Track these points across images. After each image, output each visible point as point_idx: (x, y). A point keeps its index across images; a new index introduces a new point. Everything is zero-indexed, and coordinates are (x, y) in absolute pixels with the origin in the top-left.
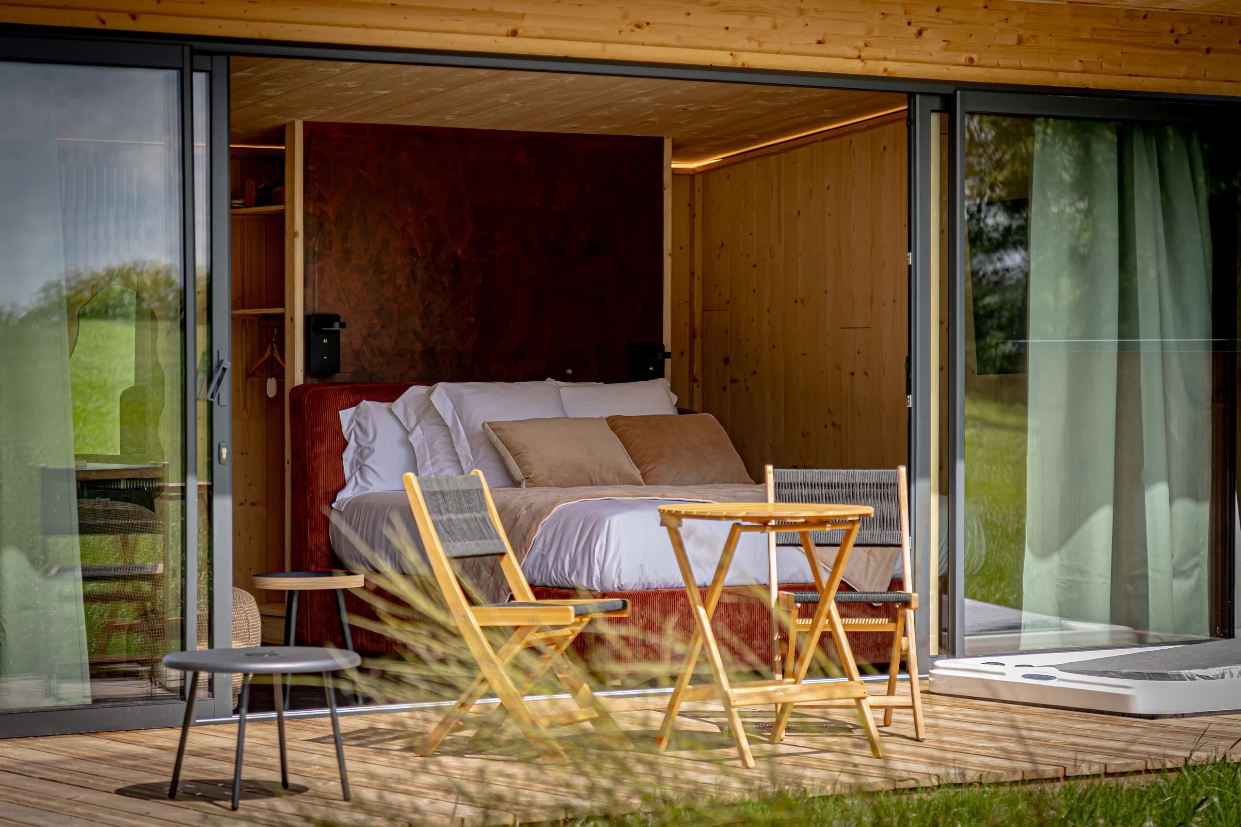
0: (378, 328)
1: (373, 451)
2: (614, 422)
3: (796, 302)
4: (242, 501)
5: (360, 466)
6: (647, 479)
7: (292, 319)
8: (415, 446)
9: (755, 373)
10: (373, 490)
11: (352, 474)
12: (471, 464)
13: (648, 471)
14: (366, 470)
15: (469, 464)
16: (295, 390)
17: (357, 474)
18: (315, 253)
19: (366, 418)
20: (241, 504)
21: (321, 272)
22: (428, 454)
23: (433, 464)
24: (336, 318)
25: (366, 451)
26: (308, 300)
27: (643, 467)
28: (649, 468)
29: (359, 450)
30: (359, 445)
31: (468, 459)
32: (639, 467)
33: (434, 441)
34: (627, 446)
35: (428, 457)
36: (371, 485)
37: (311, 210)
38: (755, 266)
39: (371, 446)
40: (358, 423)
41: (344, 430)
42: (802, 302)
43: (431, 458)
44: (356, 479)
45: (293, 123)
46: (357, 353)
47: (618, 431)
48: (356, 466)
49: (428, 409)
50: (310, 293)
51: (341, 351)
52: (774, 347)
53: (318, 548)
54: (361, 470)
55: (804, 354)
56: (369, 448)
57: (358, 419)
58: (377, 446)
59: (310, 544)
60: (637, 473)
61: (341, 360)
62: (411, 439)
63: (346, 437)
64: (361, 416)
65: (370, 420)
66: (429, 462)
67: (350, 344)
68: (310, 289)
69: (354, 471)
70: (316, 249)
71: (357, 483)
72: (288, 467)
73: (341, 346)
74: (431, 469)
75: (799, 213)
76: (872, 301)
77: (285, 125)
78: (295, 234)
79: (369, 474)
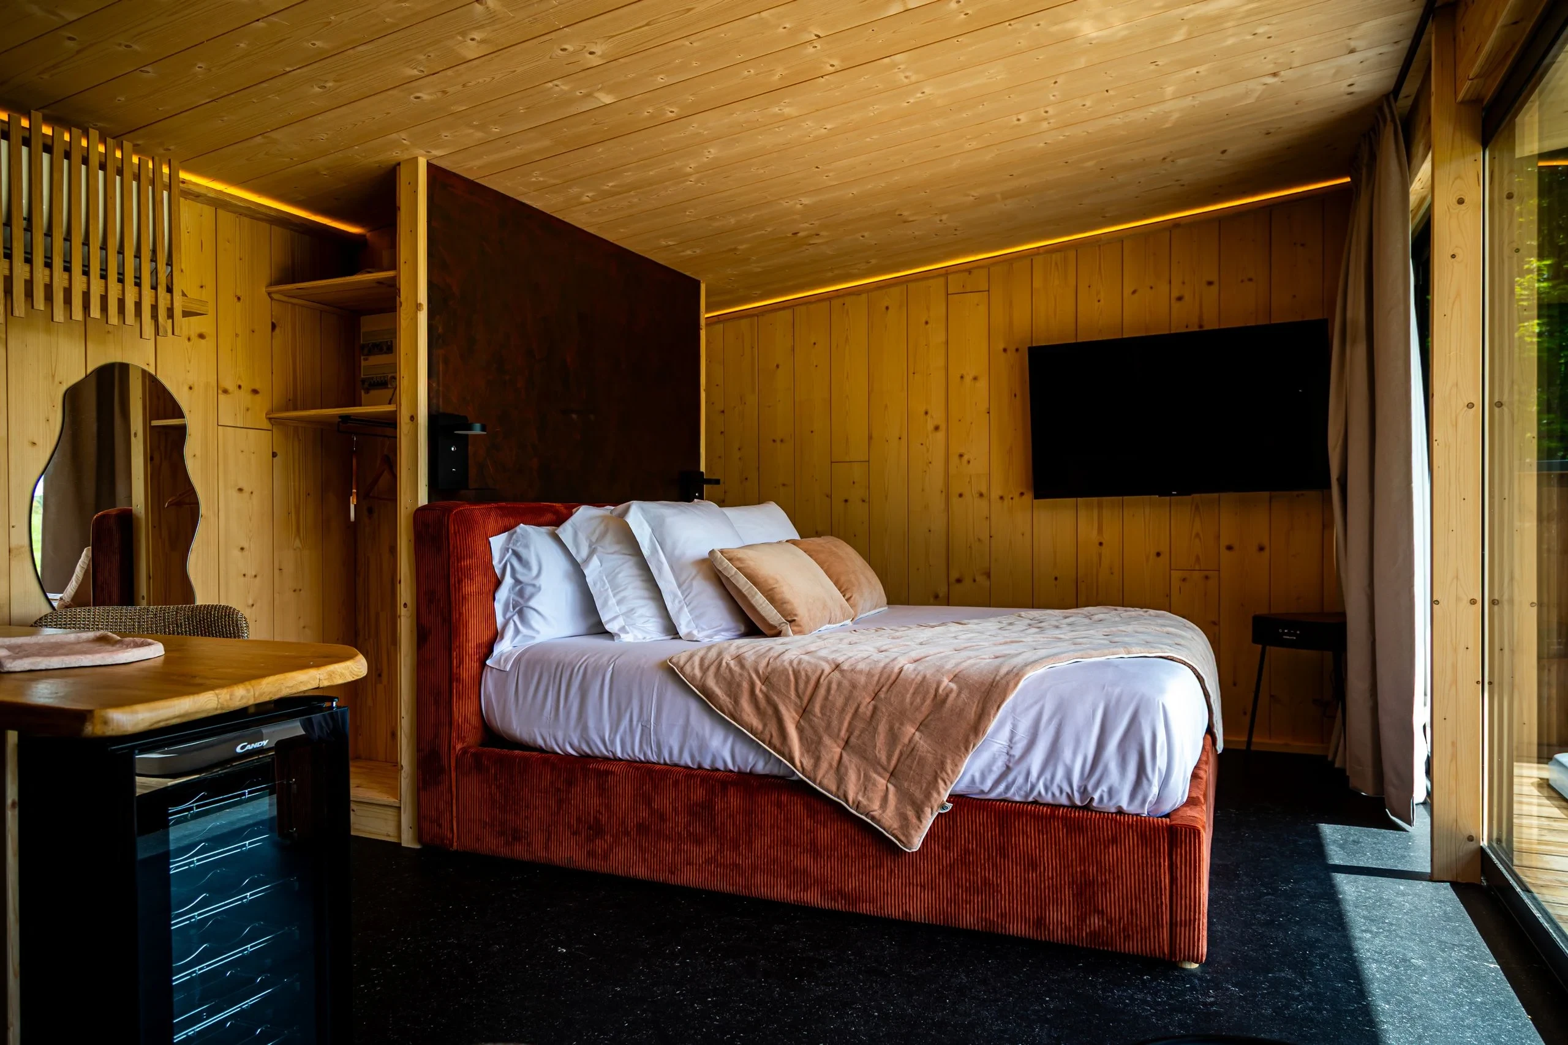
1: (539, 589)
3: (773, 441)
5: (520, 609)
8: (589, 580)
10: (539, 639)
11: (507, 619)
12: (680, 602)
14: (530, 613)
15: (677, 602)
16: (427, 511)
17: (516, 618)
19: (527, 546)
22: (610, 590)
23: (619, 603)
25: (529, 590)
29: (518, 588)
30: (517, 582)
31: (675, 596)
33: (618, 573)
35: (611, 594)
36: (538, 632)
39: (536, 582)
40: (516, 554)
41: (495, 562)
42: (782, 441)
43: (614, 596)
44: (515, 626)
45: (414, 161)
46: (481, 467)
48: (514, 608)
49: (605, 534)
52: (746, 479)
53: (466, 722)
54: (521, 613)
55: (784, 485)
56: (534, 586)
57: (515, 548)
58: (542, 581)
59: (456, 715)
62: (585, 573)
63: (498, 571)
64: (519, 544)
65: (532, 548)
66: (613, 601)
67: (475, 454)
69: (510, 616)
71: (517, 631)
74: (617, 608)
75: (778, 366)
76: (870, 438)
77: (399, 164)
78: (418, 307)
79: (534, 619)
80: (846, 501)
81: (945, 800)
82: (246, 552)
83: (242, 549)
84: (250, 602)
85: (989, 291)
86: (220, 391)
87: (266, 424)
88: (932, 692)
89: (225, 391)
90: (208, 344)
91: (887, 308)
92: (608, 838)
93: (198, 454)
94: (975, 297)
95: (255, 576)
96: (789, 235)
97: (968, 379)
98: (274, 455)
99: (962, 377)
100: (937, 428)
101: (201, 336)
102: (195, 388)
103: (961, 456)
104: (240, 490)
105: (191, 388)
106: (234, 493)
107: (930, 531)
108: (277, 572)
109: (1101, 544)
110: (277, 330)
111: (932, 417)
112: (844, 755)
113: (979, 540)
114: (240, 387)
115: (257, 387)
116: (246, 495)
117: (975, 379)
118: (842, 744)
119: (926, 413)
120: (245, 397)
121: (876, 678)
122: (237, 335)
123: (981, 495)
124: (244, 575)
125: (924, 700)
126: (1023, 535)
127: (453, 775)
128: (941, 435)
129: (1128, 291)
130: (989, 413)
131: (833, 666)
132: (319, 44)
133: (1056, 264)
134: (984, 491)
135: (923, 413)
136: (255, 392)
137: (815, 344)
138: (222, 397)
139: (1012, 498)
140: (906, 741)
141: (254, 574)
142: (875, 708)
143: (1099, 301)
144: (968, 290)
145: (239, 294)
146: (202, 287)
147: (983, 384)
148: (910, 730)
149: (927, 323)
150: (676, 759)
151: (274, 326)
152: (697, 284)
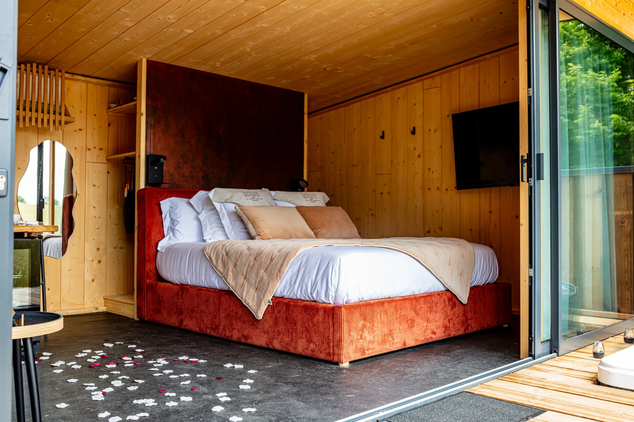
0: (182, 164)
1: (179, 222)
2: (299, 209)
3: (353, 165)
4: (115, 246)
5: (172, 229)
6: (317, 235)
7: (139, 156)
8: (201, 220)
9: (333, 195)
10: (180, 241)
11: (168, 234)
13: (318, 232)
14: (176, 231)
16: (140, 191)
17: (171, 233)
18: (151, 125)
20: (115, 248)
21: (154, 134)
22: (208, 224)
23: (211, 229)
24: (161, 157)
25: (176, 223)
26: (148, 147)
27: (315, 230)
28: (318, 231)
29: (172, 222)
30: (172, 219)
31: (229, 227)
32: (313, 230)
33: (211, 218)
34: (306, 221)
35: (208, 225)
36: (178, 239)
37: (150, 104)
38: (333, 152)
39: (178, 220)
40: (171, 208)
42: (356, 165)
43: (209, 226)
44: (170, 236)
45: (141, 60)
46: (172, 175)
47: (302, 213)
49: (209, 202)
50: (149, 144)
51: (164, 173)
52: (342, 184)
53: (150, 270)
54: (173, 231)
55: (357, 187)
58: (181, 219)
59: (147, 268)
60: (312, 233)
61: (164, 178)
62: (200, 217)
64: (173, 205)
65: (178, 207)
66: (208, 228)
67: (169, 170)
68: (149, 142)
69: (169, 232)
70: (152, 123)
71: (170, 238)
72: (136, 230)
73: (164, 171)
74: (210, 231)
75: (355, 130)
76: (392, 162)
77: (137, 62)
78: (142, 114)
79: (178, 234)
80: (382, 193)
81: (270, 299)
82: (96, 209)
83: (94, 207)
84: (97, 227)
85: (441, 87)
86: (87, 149)
87: (105, 161)
88: (271, 256)
89: (89, 149)
90: (83, 133)
91: (399, 98)
92: (184, 315)
93: (78, 172)
94: (434, 91)
95: (100, 218)
96: (323, 70)
97: (432, 131)
98: (108, 173)
99: (430, 130)
100: (419, 156)
101: (80, 130)
102: (77, 148)
103: (429, 169)
104: (94, 186)
105: (75, 148)
106: (91, 187)
107: (416, 207)
108: (108, 217)
109: (491, 212)
110: (111, 126)
111: (417, 151)
112: (244, 282)
113: (437, 211)
114: (95, 148)
115: (102, 147)
116: (96, 187)
117: (435, 131)
118: (244, 277)
119: (415, 149)
120: (96, 151)
121: (257, 252)
122: (94, 129)
123: (438, 189)
124: (95, 217)
125: (268, 260)
126: (456, 208)
127: (145, 291)
128: (421, 159)
129: (502, 82)
130: (441, 147)
131: (248, 248)
132: (82, 29)
133: (470, 71)
134: (439, 186)
135: (413, 148)
136: (101, 149)
137: (369, 118)
138: (88, 151)
139: (451, 190)
140: (261, 276)
141: (99, 217)
142: (254, 263)
143: (489, 88)
144: (432, 87)
145: (95, 113)
146: (81, 112)
147: (438, 133)
148: (262, 271)
149: (415, 104)
150: (204, 284)
151: (109, 125)
152: (303, 94)
